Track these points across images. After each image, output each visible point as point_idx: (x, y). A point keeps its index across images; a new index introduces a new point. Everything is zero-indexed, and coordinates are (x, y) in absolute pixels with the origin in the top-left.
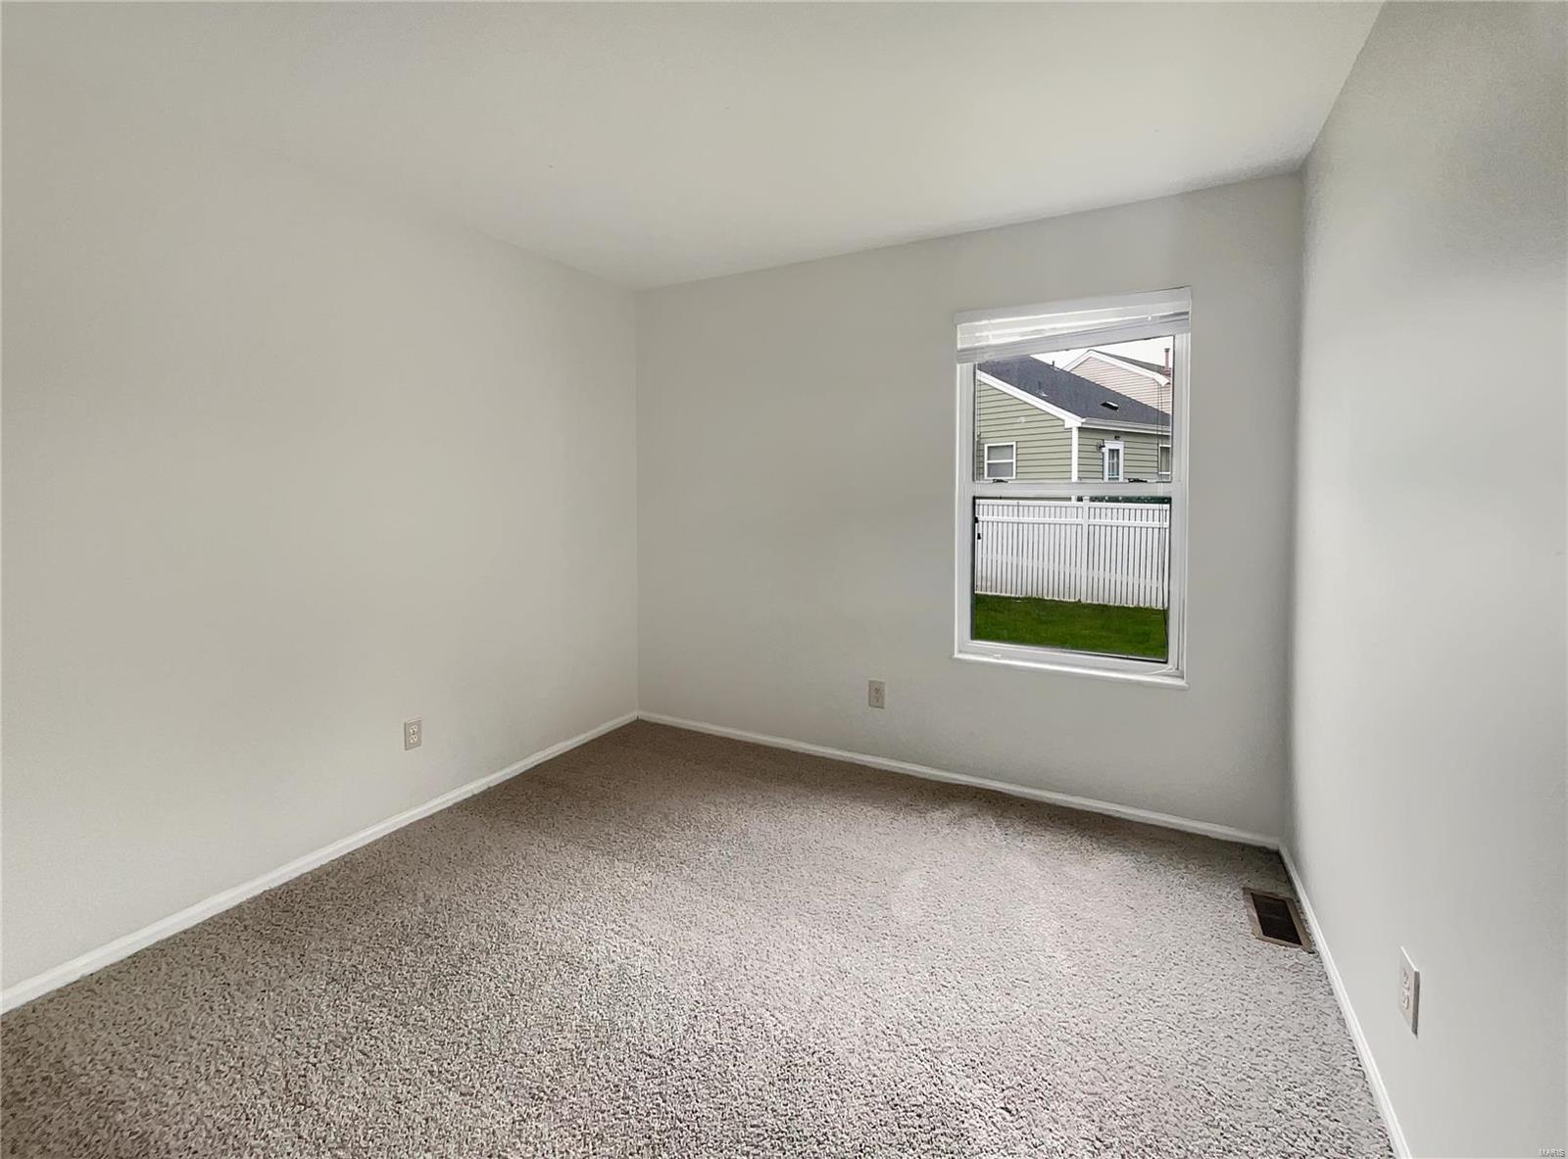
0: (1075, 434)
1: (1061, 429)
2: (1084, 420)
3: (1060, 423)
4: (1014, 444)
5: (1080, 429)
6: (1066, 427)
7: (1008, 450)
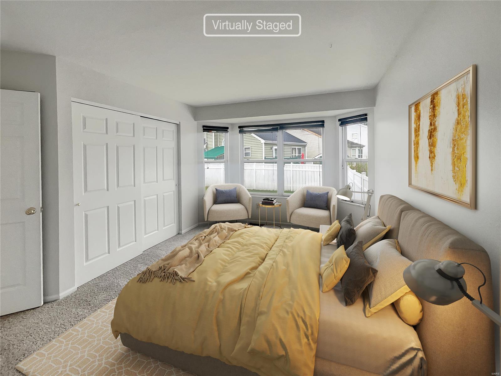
0: (264, 145)
1: (260, 143)
2: (265, 141)
3: (260, 142)
4: (250, 147)
5: (265, 143)
6: (262, 143)
7: (249, 149)
